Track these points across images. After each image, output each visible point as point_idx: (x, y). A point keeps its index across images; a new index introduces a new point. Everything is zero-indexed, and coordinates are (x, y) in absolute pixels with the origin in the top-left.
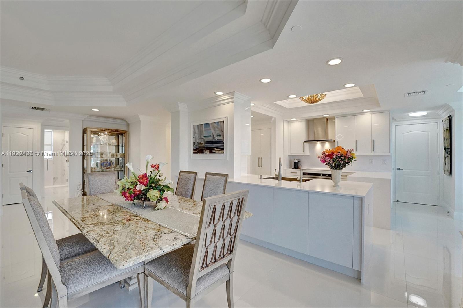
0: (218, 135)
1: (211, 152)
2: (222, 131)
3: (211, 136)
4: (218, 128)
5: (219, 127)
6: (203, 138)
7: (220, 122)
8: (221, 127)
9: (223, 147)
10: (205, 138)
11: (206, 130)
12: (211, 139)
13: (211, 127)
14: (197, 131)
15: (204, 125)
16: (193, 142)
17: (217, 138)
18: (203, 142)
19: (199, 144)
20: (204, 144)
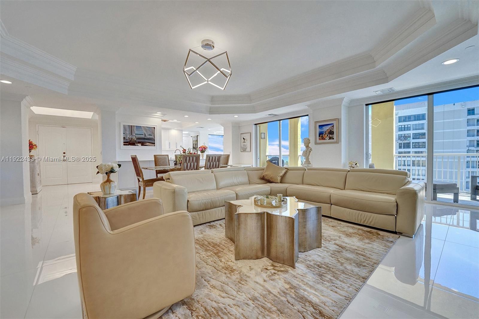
0: (150, 135)
1: (142, 145)
2: (153, 133)
3: (143, 135)
4: (149, 130)
5: (151, 130)
6: (135, 135)
7: (151, 127)
8: (152, 130)
9: (154, 142)
10: (136, 135)
11: (138, 130)
12: (143, 136)
13: (143, 129)
14: (128, 129)
15: (135, 127)
16: (123, 137)
17: (148, 137)
18: (134, 138)
19: (130, 139)
20: (135, 139)
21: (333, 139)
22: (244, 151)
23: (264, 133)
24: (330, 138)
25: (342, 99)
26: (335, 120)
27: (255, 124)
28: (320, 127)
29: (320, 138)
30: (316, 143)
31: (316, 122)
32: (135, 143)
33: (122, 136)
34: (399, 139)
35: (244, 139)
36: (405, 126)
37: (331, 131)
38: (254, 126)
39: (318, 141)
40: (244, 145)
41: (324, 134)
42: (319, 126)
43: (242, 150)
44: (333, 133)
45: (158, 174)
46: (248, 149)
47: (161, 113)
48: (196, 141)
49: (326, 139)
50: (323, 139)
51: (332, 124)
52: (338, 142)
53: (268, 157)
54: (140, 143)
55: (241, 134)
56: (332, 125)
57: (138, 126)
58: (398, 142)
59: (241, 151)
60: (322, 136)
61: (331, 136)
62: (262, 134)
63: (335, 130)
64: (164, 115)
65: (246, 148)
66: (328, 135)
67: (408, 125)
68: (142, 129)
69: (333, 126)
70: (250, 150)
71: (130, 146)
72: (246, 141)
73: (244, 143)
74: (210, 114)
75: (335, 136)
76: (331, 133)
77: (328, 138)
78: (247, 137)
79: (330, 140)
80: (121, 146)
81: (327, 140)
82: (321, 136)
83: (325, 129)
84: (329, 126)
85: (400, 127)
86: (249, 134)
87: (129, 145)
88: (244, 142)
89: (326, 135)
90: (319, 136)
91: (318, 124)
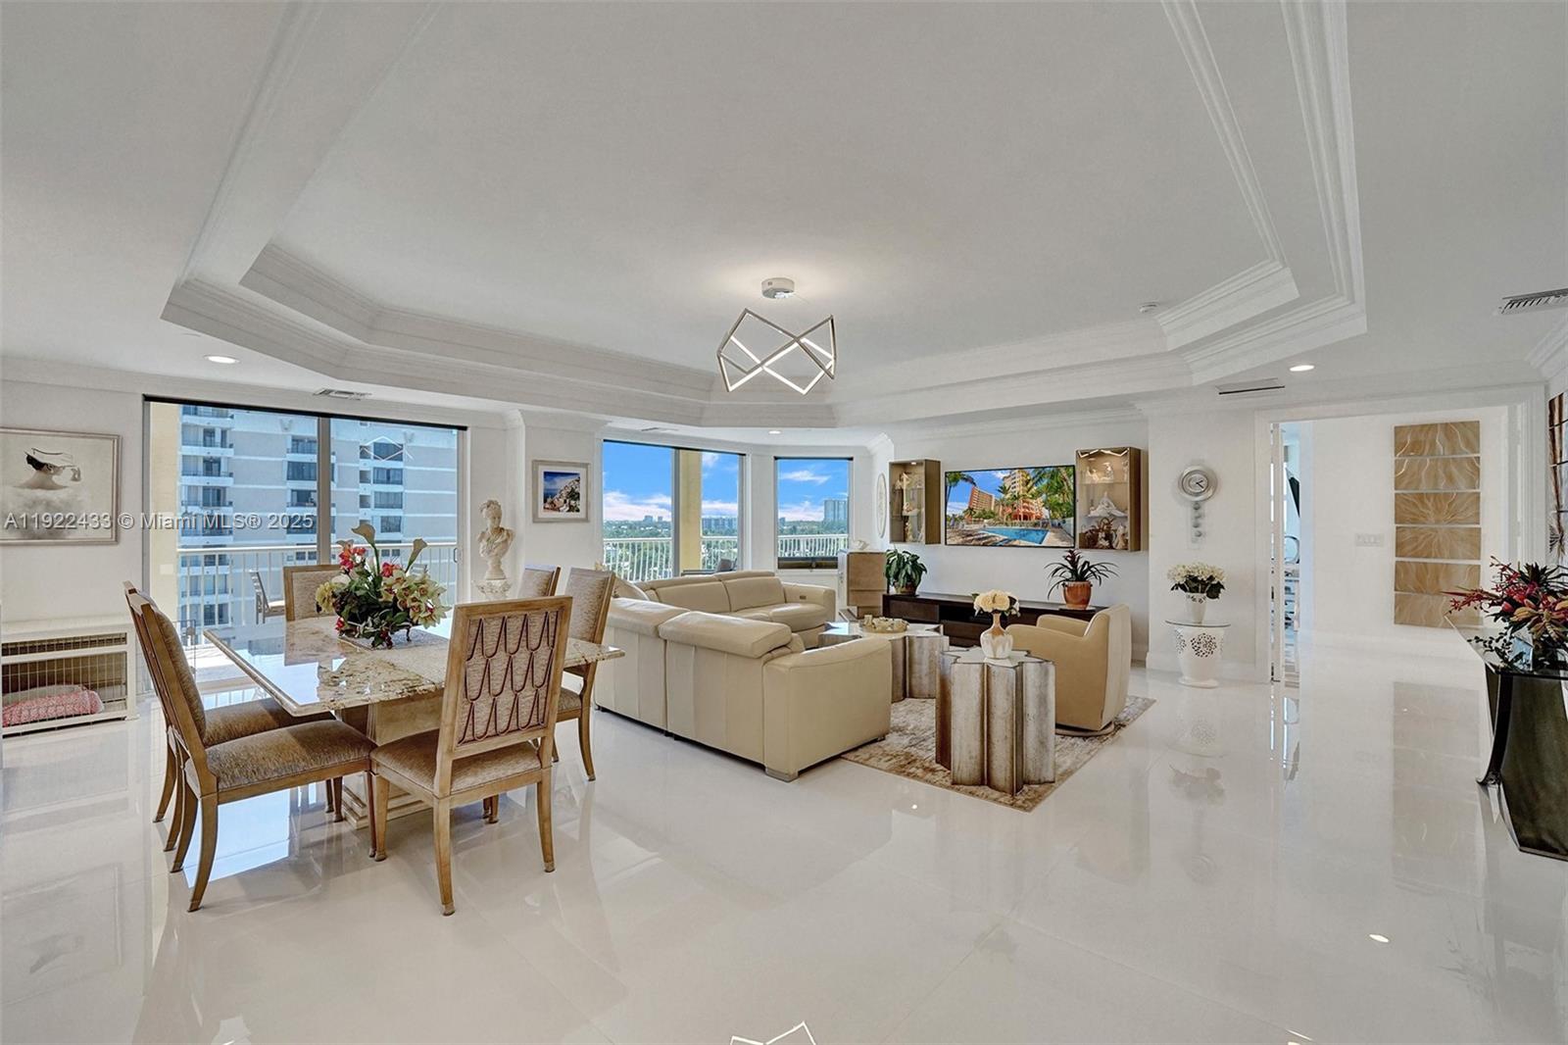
21: (578, 511)
24: (572, 509)
26: (585, 465)
28: (548, 477)
29: (547, 506)
30: (536, 520)
31: (537, 463)
35: (37, 465)
37: (573, 490)
39: (543, 514)
41: (558, 496)
42: (546, 474)
44: (579, 497)
49: (561, 509)
50: (553, 509)
51: (576, 474)
52: (586, 520)
56: (577, 478)
60: (552, 503)
61: (573, 502)
63: (582, 491)
66: (565, 502)
69: (578, 481)
75: (581, 504)
76: (574, 495)
77: (565, 508)
79: (571, 513)
81: (564, 514)
82: (549, 500)
83: (561, 484)
84: (569, 480)
88: (42, 485)
89: (562, 500)
90: (545, 501)
91: (543, 469)
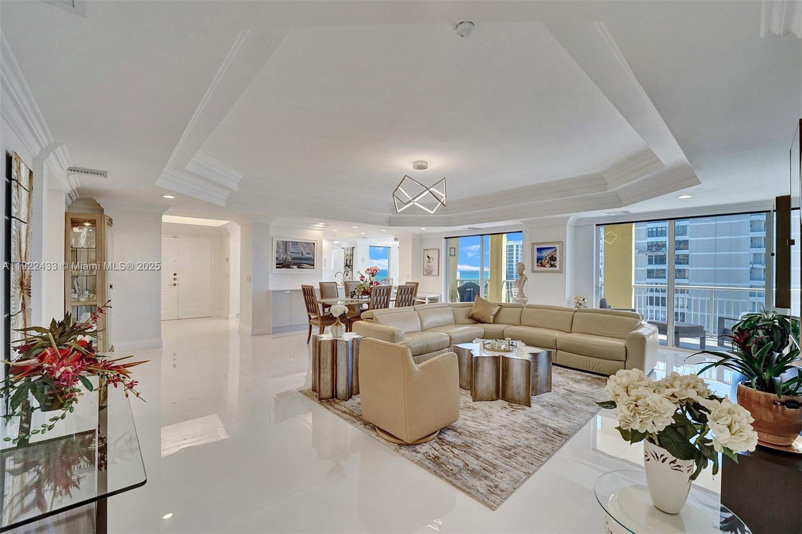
0: (308, 253)
1: (299, 267)
2: (312, 251)
3: (300, 253)
4: (307, 247)
7: (310, 243)
8: (311, 247)
9: (313, 264)
10: (291, 254)
11: (294, 247)
12: (299, 256)
13: (300, 246)
14: (282, 247)
15: (291, 243)
16: (276, 257)
17: (307, 256)
18: (289, 258)
19: (284, 260)
20: (290, 260)
21: (556, 267)
22: (428, 274)
23: (455, 248)
24: (552, 266)
25: (568, 218)
26: (558, 242)
27: (445, 238)
28: (539, 251)
29: (539, 264)
30: (533, 271)
31: (533, 244)
32: (289, 265)
33: (275, 255)
34: (648, 249)
35: (428, 257)
36: (657, 229)
37: (552, 256)
38: (444, 241)
39: (536, 268)
40: (428, 266)
41: (544, 260)
42: (538, 249)
43: (425, 273)
44: (556, 260)
45: (325, 309)
46: (435, 272)
47: (324, 224)
48: (350, 255)
49: (546, 266)
50: (542, 266)
52: (560, 271)
53: (459, 282)
54: (296, 265)
55: (424, 250)
56: (554, 249)
57: (294, 242)
58: (646, 255)
59: (424, 275)
60: (541, 263)
61: (552, 262)
62: (451, 250)
63: (558, 256)
64: (327, 226)
65: (432, 271)
66: (548, 262)
67: (662, 228)
68: (298, 245)
69: (555, 251)
70: (437, 273)
71: (283, 269)
72: (431, 260)
73: (429, 264)
74: (389, 226)
75: (557, 263)
76: (553, 259)
77: (548, 265)
78: (433, 255)
79: (551, 268)
80: (273, 270)
81: (548, 268)
82: (540, 261)
83: (545, 254)
84: (550, 251)
85: (650, 230)
86: (437, 251)
87: (282, 267)
88: (429, 262)
89: (546, 261)
90: (538, 262)
91: (536, 247)
